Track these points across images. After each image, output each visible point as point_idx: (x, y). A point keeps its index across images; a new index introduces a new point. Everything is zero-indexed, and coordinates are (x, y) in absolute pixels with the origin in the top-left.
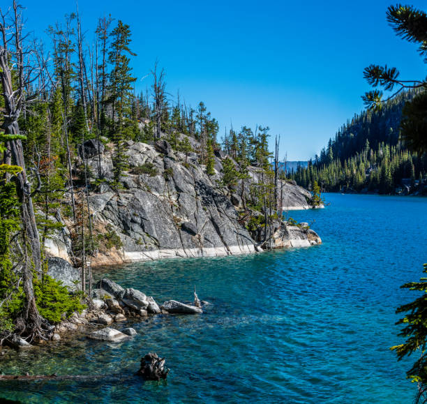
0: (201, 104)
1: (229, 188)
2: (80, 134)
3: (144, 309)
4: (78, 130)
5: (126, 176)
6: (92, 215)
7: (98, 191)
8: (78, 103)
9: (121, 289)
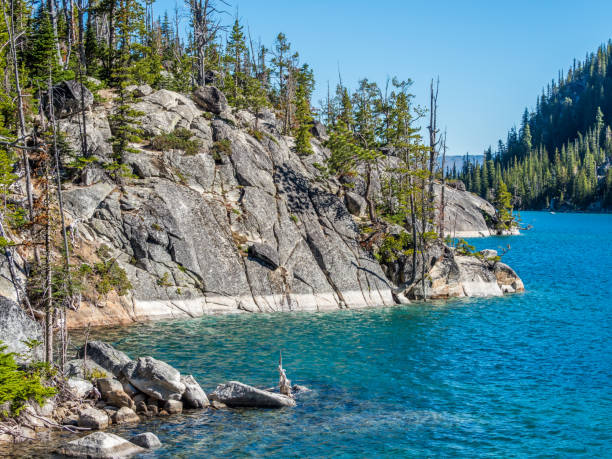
0: (280, 38)
1: (341, 180)
2: (45, 71)
3: (176, 398)
4: (40, 61)
5: (137, 152)
6: (68, 228)
7: (81, 181)
8: (40, 11)
9: (127, 359)
